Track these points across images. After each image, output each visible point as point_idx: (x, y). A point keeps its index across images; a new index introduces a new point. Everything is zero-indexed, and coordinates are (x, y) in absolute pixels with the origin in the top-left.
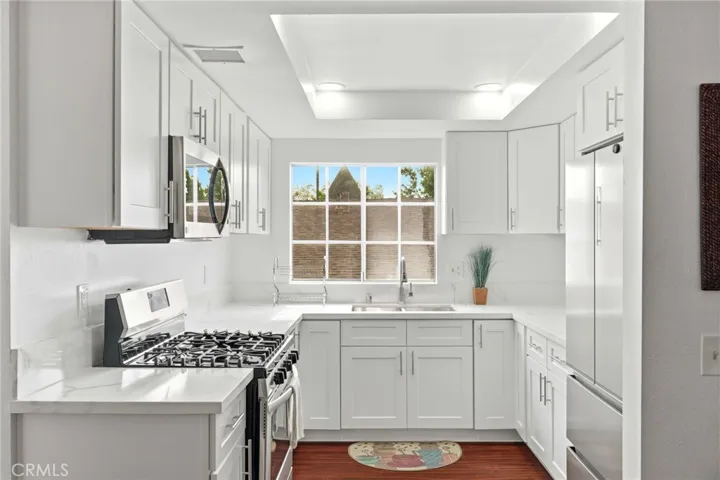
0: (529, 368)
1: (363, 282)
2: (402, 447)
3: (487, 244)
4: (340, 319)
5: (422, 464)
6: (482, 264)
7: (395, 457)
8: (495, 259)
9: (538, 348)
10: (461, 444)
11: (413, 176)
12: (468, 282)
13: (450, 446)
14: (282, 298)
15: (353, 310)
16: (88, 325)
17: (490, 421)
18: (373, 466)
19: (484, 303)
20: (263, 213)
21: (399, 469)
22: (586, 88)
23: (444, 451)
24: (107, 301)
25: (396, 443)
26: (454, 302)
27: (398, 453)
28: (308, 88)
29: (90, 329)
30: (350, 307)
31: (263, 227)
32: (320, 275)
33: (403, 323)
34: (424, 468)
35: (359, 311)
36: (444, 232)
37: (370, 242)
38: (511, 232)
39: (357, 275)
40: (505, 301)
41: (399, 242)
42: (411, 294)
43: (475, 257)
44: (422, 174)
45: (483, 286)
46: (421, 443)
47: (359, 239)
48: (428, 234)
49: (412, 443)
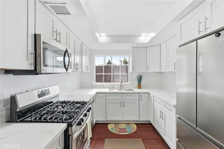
0: (155, 107)
1: (112, 83)
2: (121, 125)
3: (141, 74)
4: (106, 93)
5: (127, 132)
6: (140, 79)
7: (120, 129)
8: (143, 78)
9: (159, 103)
10: (136, 124)
11: (121, 62)
12: (136, 83)
13: (133, 125)
14: (93, 87)
15: (109, 90)
16: (4, 106)
17: (143, 119)
18: (114, 132)
19: (140, 88)
20: (87, 67)
21: (121, 134)
22: (182, 25)
23: (132, 127)
24: (11, 97)
25: (120, 123)
26: (133, 88)
27: (121, 127)
28: (97, 35)
29: (5, 108)
30: (109, 89)
31: (87, 70)
32: (102, 81)
33: (122, 94)
34: (127, 133)
35: (111, 91)
36: (131, 71)
37: (113, 74)
38: (147, 71)
39: (110, 82)
40: (145, 88)
41: (120, 74)
42: (123, 86)
43: (138, 77)
44: (123, 61)
45: (140, 84)
46: (126, 124)
47: (111, 73)
48: (127, 72)
49: (124, 123)
